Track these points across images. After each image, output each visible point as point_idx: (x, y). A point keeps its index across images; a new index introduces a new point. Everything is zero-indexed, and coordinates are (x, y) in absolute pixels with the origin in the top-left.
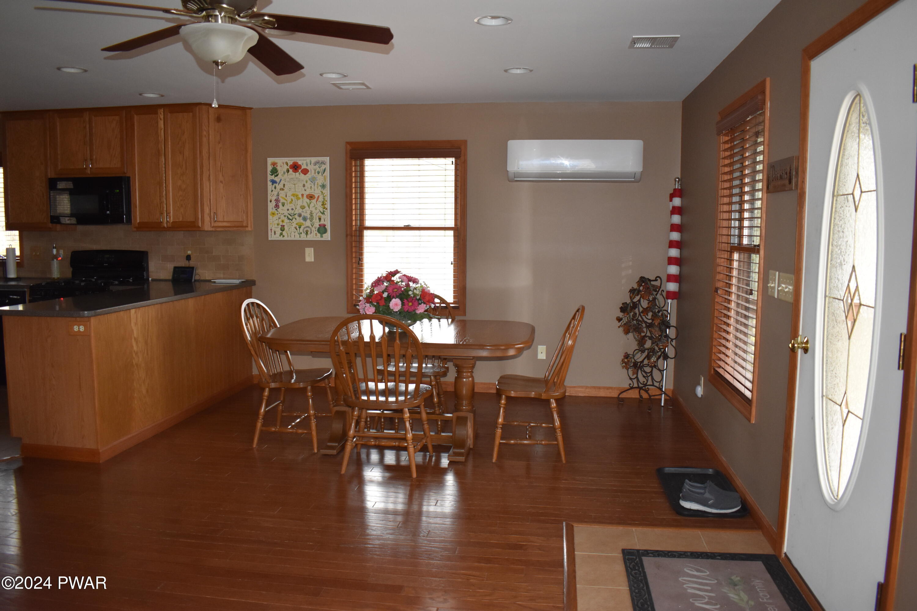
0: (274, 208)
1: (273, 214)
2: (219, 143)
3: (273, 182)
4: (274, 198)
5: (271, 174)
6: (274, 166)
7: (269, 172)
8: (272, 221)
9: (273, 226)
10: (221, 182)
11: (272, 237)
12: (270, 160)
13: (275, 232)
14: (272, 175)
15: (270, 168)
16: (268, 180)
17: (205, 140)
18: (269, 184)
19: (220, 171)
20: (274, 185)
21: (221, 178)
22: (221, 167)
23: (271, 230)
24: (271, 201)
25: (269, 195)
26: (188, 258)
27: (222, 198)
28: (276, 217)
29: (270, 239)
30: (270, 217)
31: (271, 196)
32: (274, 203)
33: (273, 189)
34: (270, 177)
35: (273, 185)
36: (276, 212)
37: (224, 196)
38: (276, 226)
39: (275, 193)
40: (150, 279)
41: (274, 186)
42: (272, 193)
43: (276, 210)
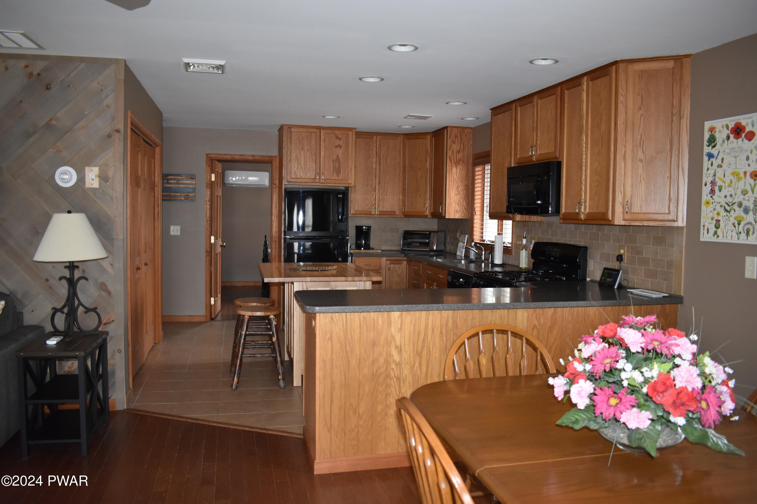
0: (709, 194)
1: (708, 203)
2: (640, 109)
3: (710, 156)
4: (710, 179)
5: (707, 144)
6: (711, 132)
7: (706, 143)
8: (705, 213)
9: (707, 221)
10: (641, 161)
11: (705, 237)
12: (708, 125)
13: (708, 230)
14: (709, 146)
15: (707, 136)
16: (705, 153)
17: (621, 107)
18: (706, 158)
19: (640, 146)
20: (711, 160)
21: (640, 155)
22: (641, 140)
23: (704, 226)
24: (706, 185)
25: (704, 174)
26: (620, 258)
27: (641, 181)
28: (711, 207)
29: (702, 239)
30: (703, 207)
31: (707, 178)
32: (709, 187)
33: (710, 166)
34: (707, 149)
35: (709, 160)
36: (711, 201)
37: (644, 180)
38: (710, 221)
39: (711, 172)
40: (588, 279)
41: (710, 162)
42: (708, 172)
43: (711, 197)
